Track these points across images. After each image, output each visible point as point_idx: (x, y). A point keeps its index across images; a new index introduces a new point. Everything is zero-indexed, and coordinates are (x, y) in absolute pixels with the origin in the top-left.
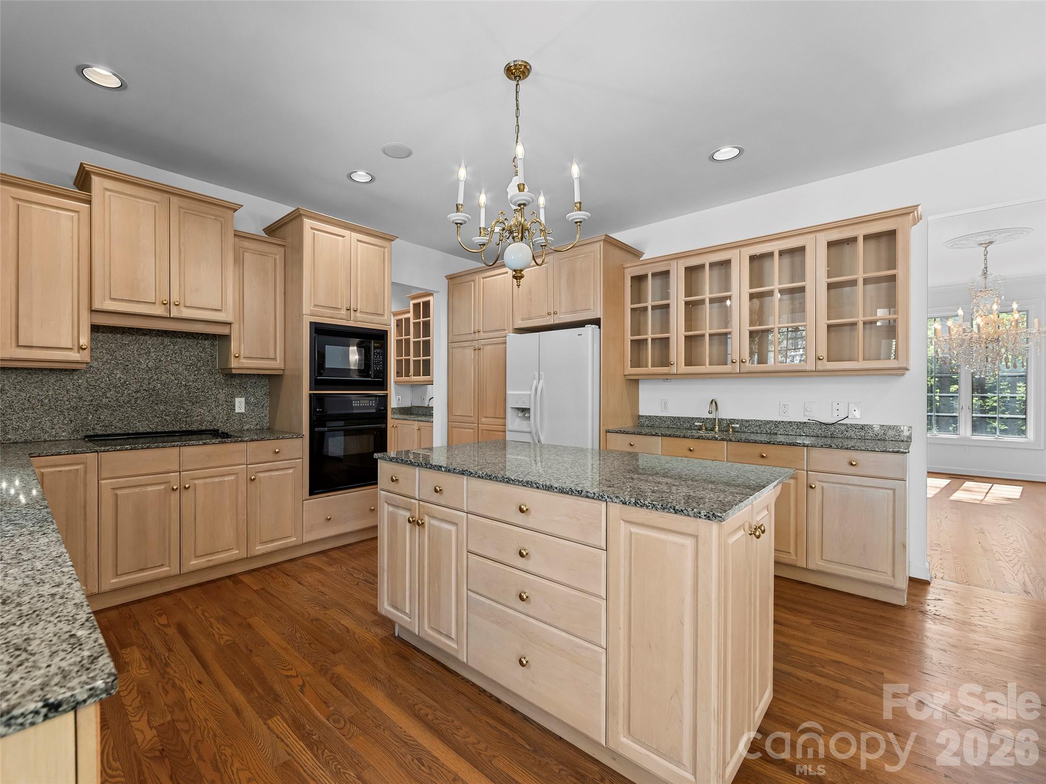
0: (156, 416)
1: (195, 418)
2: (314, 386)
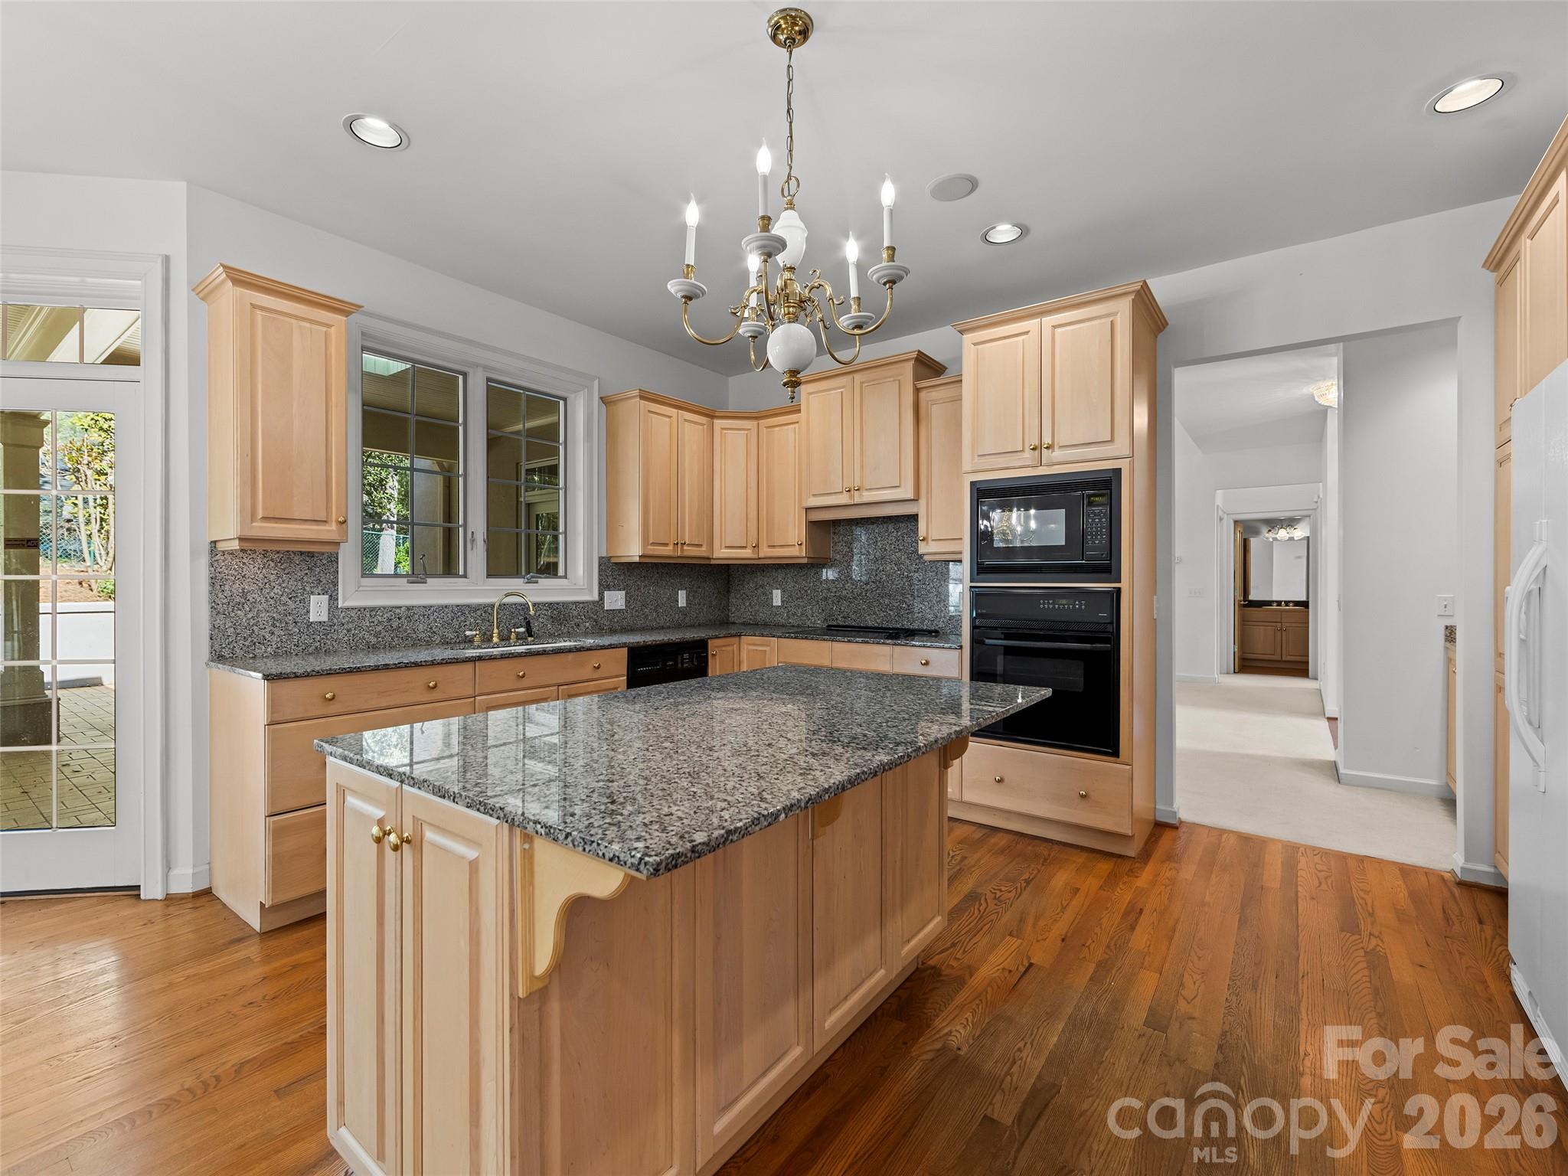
0: (881, 610)
1: (916, 615)
2: (976, 576)
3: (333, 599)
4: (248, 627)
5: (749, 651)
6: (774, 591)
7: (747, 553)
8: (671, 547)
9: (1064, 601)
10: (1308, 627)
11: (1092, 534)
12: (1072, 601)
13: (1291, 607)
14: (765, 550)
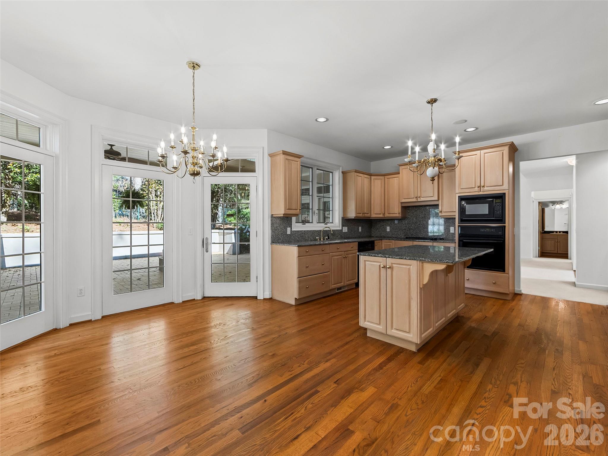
2: (460, 222)
3: (291, 229)
4: (277, 235)
5: (385, 244)
6: (387, 227)
7: (381, 216)
8: (362, 214)
9: (488, 229)
10: (568, 241)
11: (496, 211)
12: (490, 229)
13: (561, 233)
14: (387, 215)
